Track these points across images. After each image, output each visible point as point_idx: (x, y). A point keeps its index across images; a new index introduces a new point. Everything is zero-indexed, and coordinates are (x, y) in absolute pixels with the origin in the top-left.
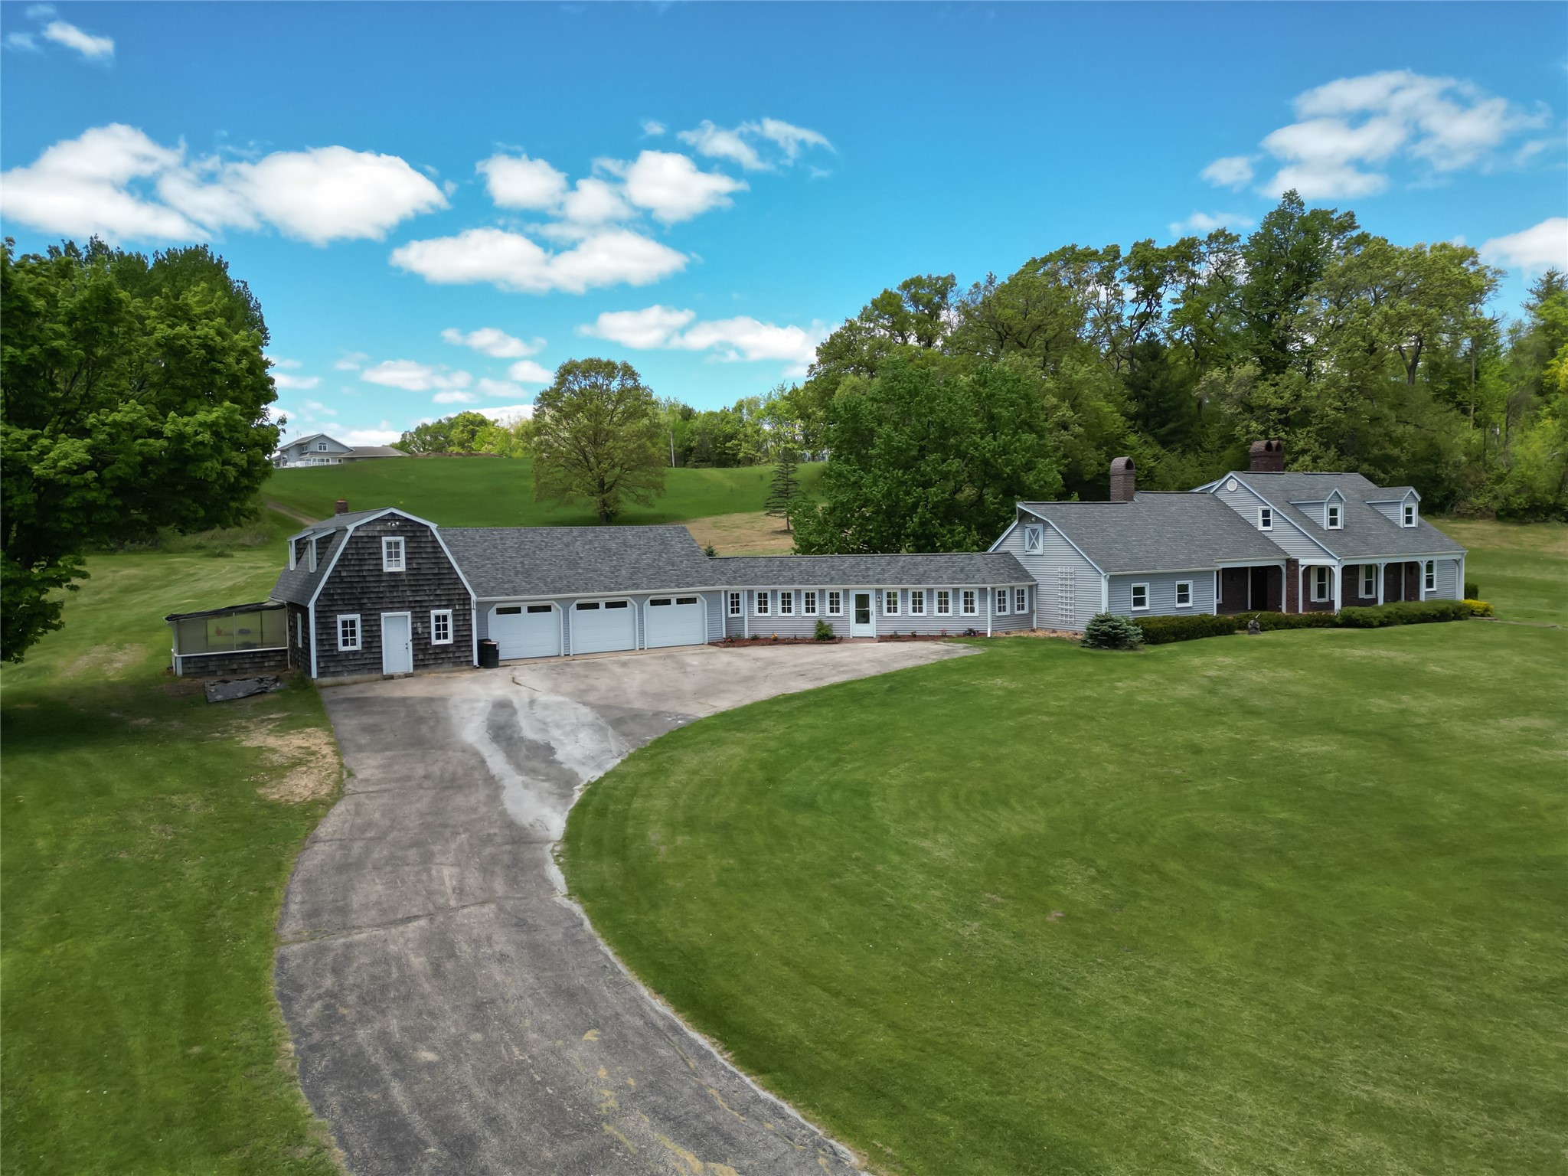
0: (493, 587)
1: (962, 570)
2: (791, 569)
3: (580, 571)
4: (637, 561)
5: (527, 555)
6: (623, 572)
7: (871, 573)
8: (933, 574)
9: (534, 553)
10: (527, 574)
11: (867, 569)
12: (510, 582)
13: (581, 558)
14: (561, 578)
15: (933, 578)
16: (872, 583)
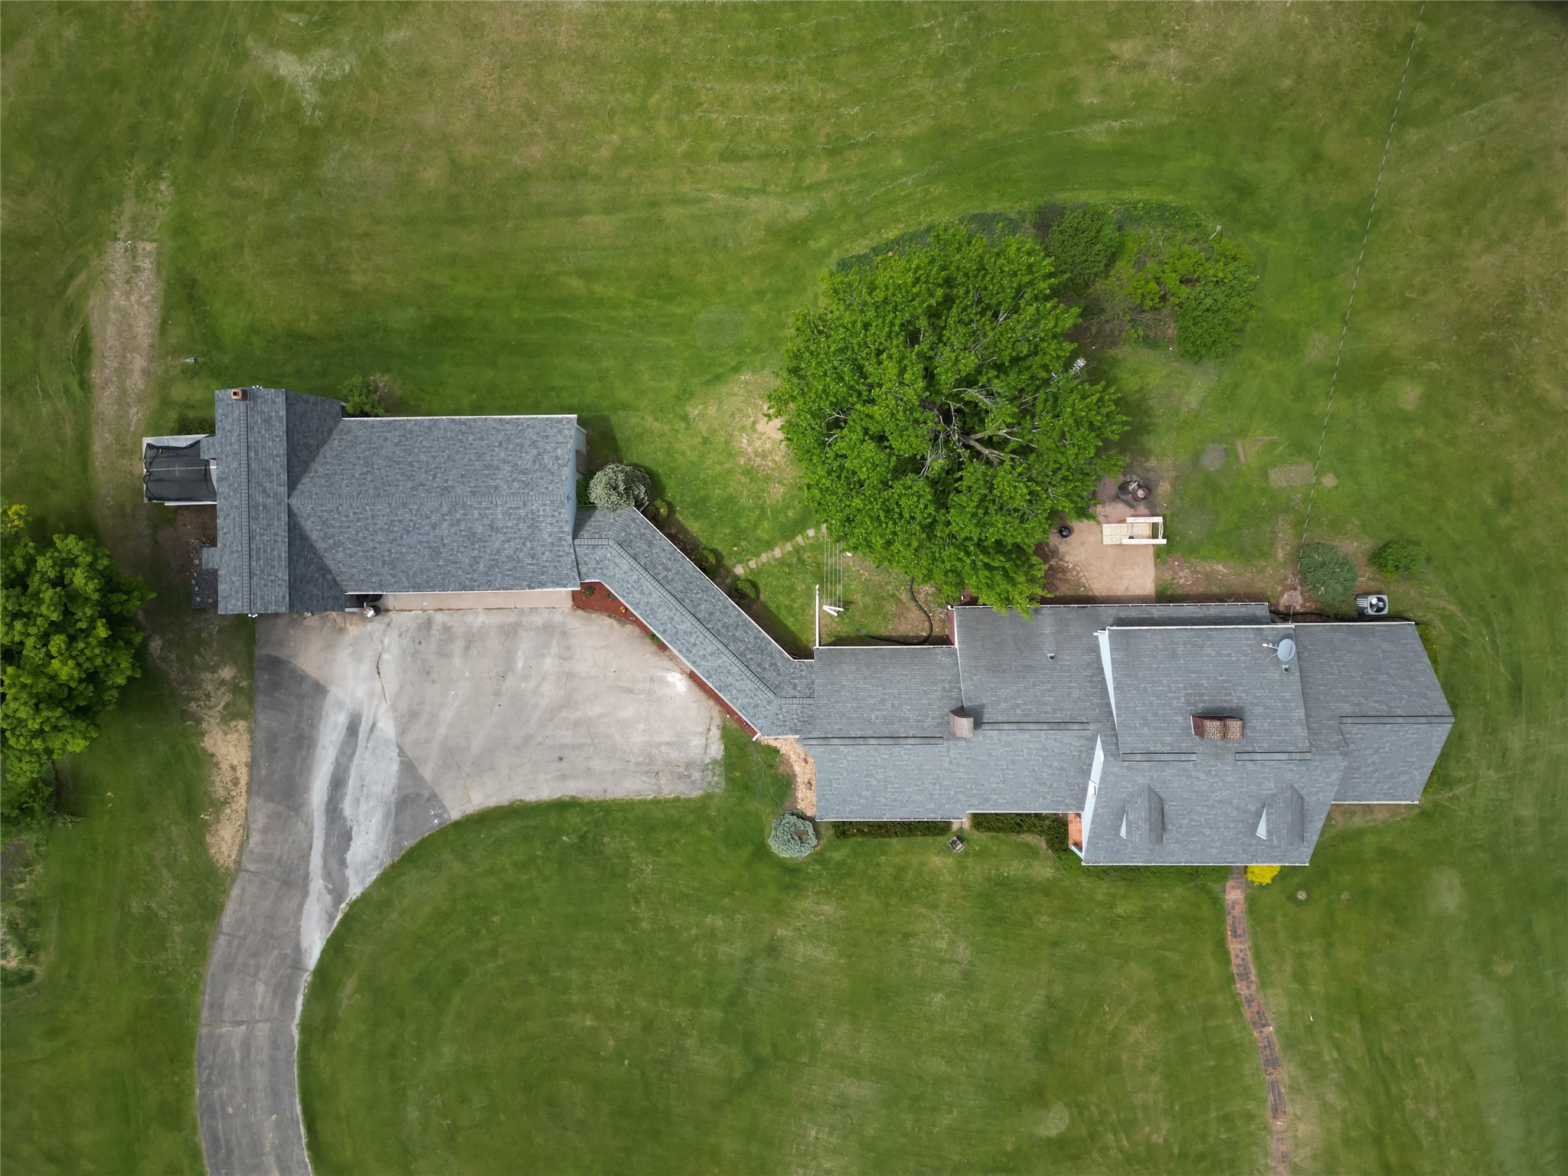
0: (363, 580)
1: (756, 706)
2: (642, 593)
3: (441, 563)
4: (498, 552)
5: (395, 540)
6: (482, 566)
7: (694, 651)
8: (734, 692)
9: (401, 537)
10: (392, 564)
11: (695, 645)
12: (377, 574)
13: (444, 545)
14: (422, 572)
15: (731, 695)
16: (689, 661)
